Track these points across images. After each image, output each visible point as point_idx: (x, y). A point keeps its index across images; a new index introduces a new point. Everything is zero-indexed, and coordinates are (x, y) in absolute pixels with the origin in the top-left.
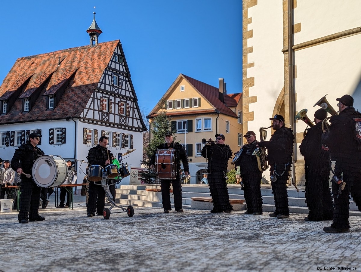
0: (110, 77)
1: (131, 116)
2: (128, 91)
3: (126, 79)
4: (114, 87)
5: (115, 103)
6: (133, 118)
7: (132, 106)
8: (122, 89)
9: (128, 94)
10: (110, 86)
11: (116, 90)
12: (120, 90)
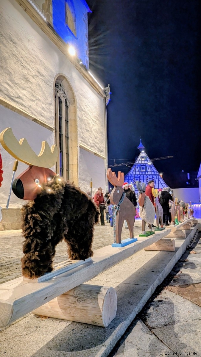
0: (139, 168)
1: (157, 183)
2: (153, 171)
3: (151, 166)
4: (141, 172)
5: (144, 179)
6: (158, 184)
7: (157, 178)
8: (148, 172)
9: (152, 173)
10: (139, 172)
11: (143, 173)
12: (147, 172)
